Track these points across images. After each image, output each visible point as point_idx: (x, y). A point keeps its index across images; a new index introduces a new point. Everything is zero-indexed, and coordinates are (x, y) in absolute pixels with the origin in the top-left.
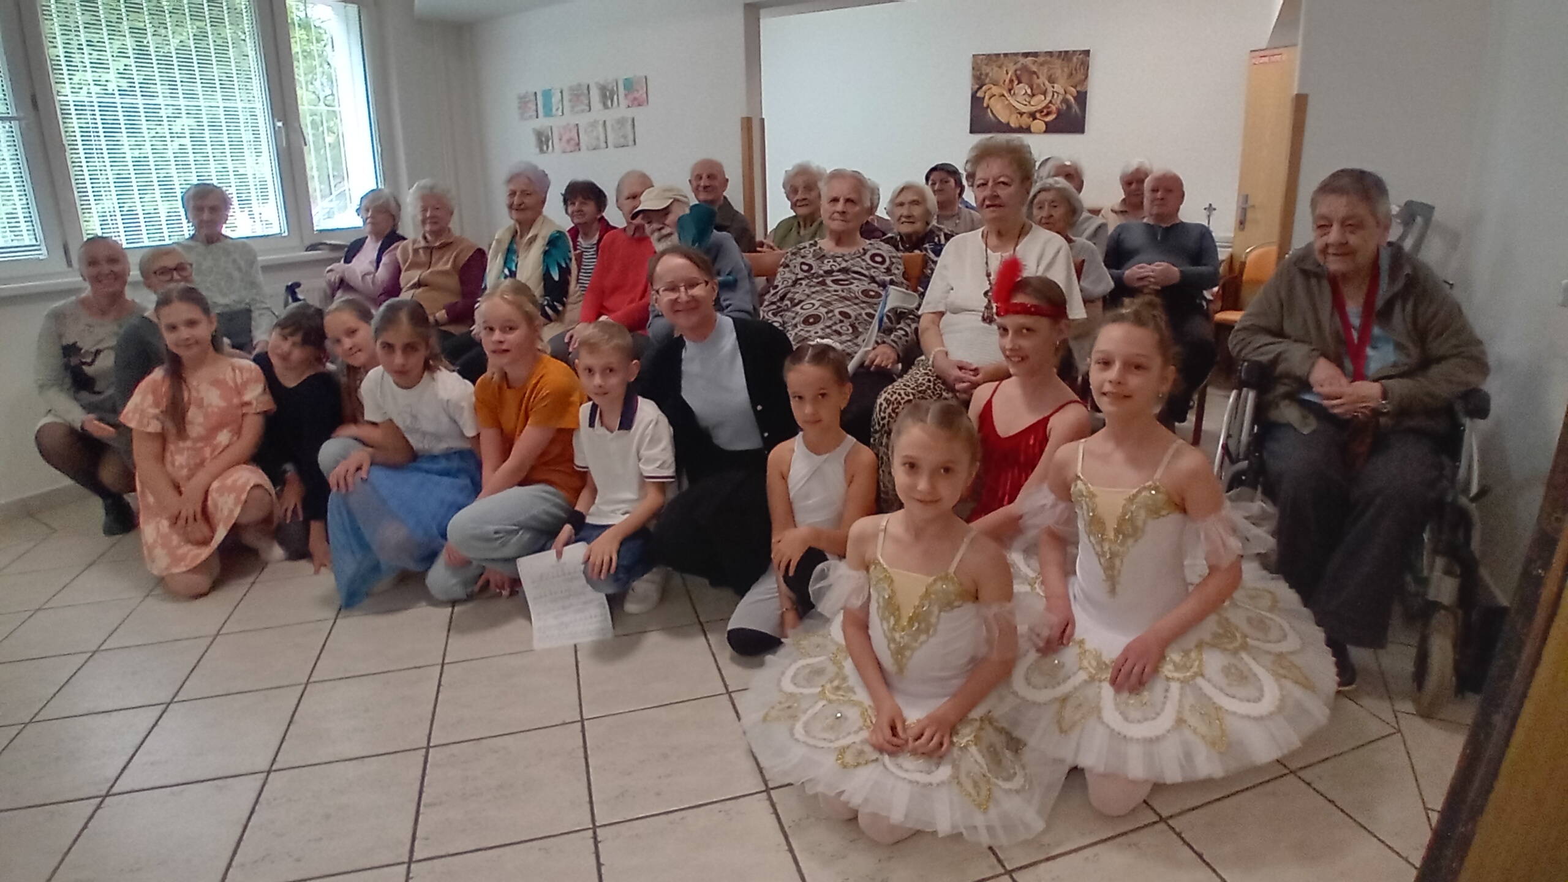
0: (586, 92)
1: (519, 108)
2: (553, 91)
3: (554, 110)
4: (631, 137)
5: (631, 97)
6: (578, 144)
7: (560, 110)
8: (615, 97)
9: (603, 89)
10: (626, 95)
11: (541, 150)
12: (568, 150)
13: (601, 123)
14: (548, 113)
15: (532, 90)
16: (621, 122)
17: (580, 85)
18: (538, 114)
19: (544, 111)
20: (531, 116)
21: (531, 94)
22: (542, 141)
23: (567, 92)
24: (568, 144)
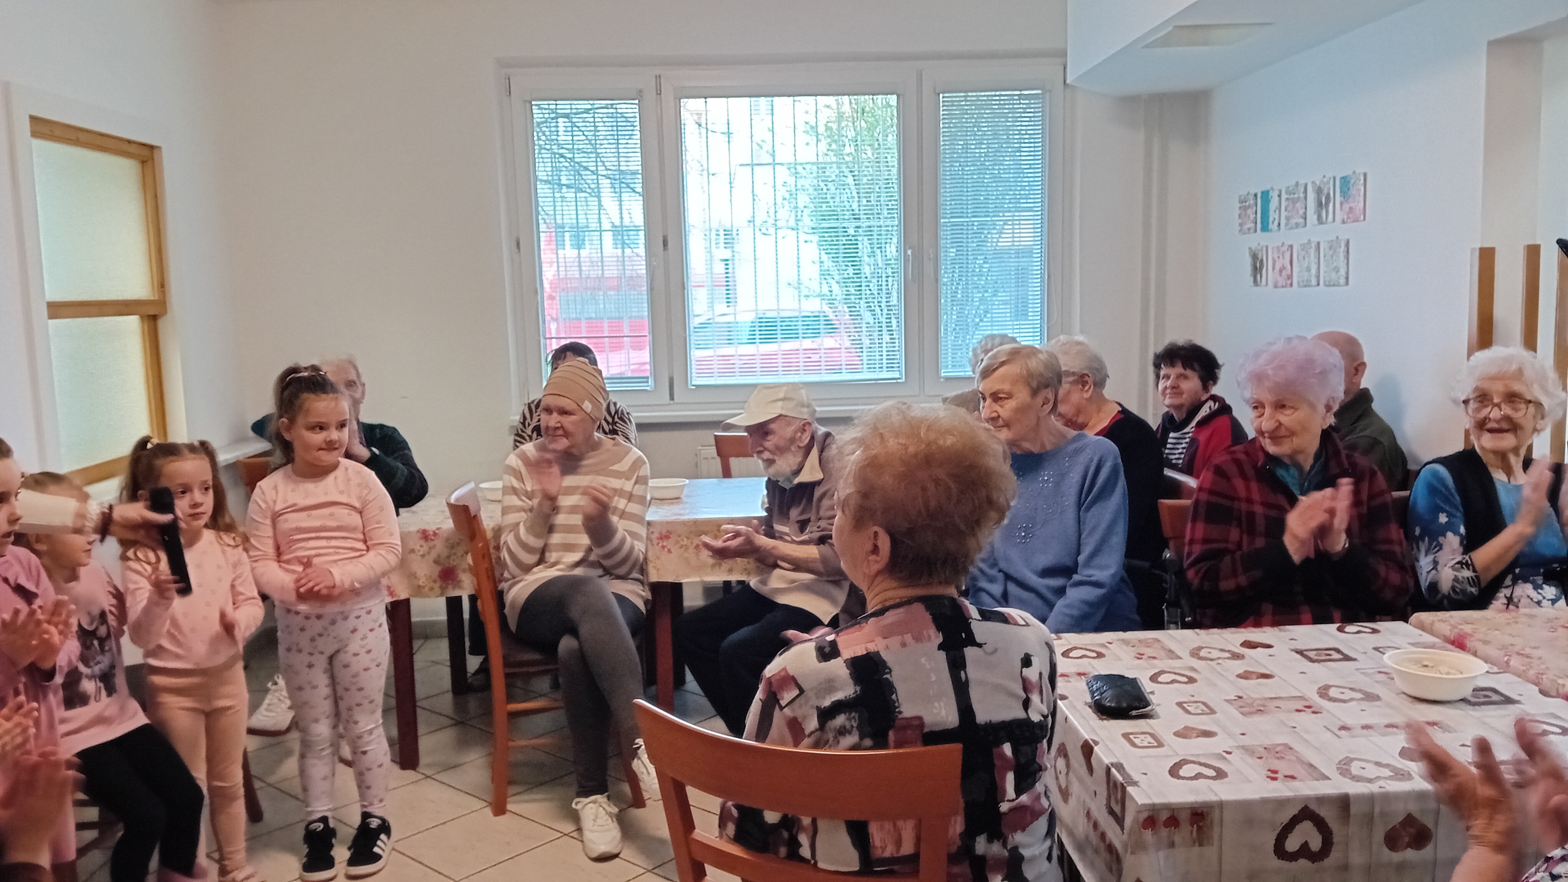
0: (1302, 195)
1: (1240, 215)
2: (1271, 192)
3: (1271, 219)
4: (1343, 272)
5: (1346, 206)
6: (1290, 277)
7: (1276, 223)
8: (1331, 205)
9: (1319, 191)
10: (1341, 204)
11: (1255, 281)
12: (1280, 285)
13: (1313, 245)
14: (1265, 228)
15: (1253, 192)
16: (1333, 246)
17: (1297, 184)
18: (1256, 227)
19: (1262, 223)
20: (1249, 229)
21: (1251, 197)
22: (1257, 268)
23: (1284, 196)
24: (1281, 275)
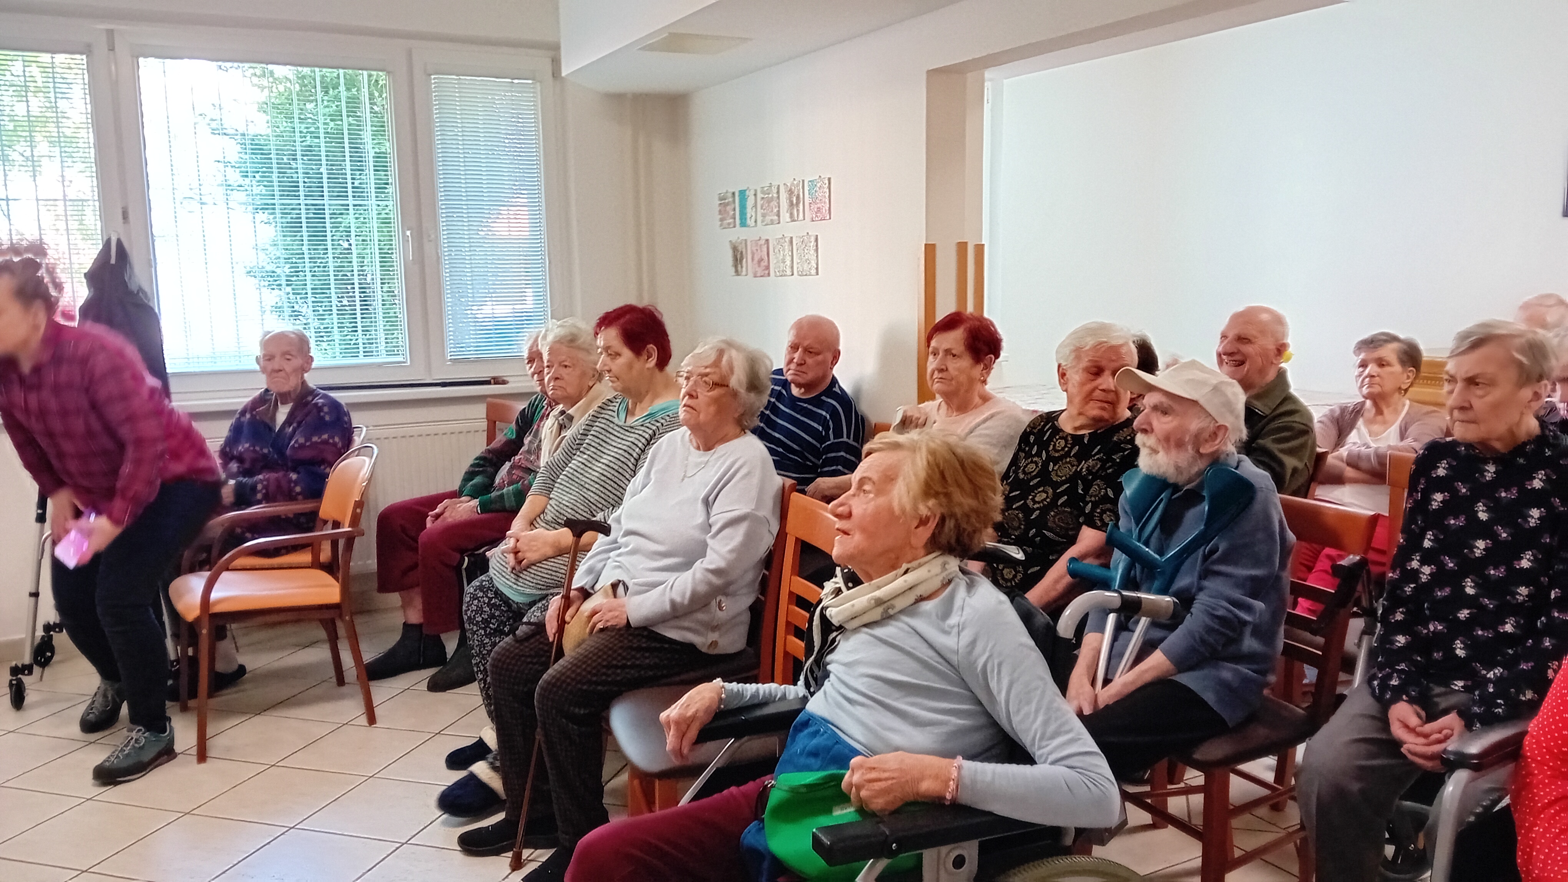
0: (775, 195)
1: (720, 211)
2: (748, 192)
3: (749, 216)
4: (813, 263)
5: (814, 207)
6: (768, 268)
7: (753, 218)
8: (801, 205)
9: (791, 192)
10: (810, 204)
11: (736, 271)
12: (759, 275)
13: (787, 240)
14: (743, 224)
15: (731, 190)
16: (804, 241)
17: (771, 185)
18: (735, 222)
19: (741, 219)
20: (729, 224)
21: (730, 195)
22: (738, 259)
23: (759, 195)
24: (759, 266)
